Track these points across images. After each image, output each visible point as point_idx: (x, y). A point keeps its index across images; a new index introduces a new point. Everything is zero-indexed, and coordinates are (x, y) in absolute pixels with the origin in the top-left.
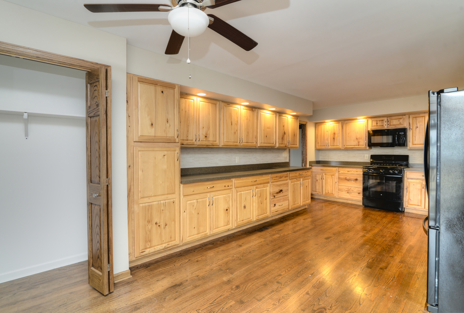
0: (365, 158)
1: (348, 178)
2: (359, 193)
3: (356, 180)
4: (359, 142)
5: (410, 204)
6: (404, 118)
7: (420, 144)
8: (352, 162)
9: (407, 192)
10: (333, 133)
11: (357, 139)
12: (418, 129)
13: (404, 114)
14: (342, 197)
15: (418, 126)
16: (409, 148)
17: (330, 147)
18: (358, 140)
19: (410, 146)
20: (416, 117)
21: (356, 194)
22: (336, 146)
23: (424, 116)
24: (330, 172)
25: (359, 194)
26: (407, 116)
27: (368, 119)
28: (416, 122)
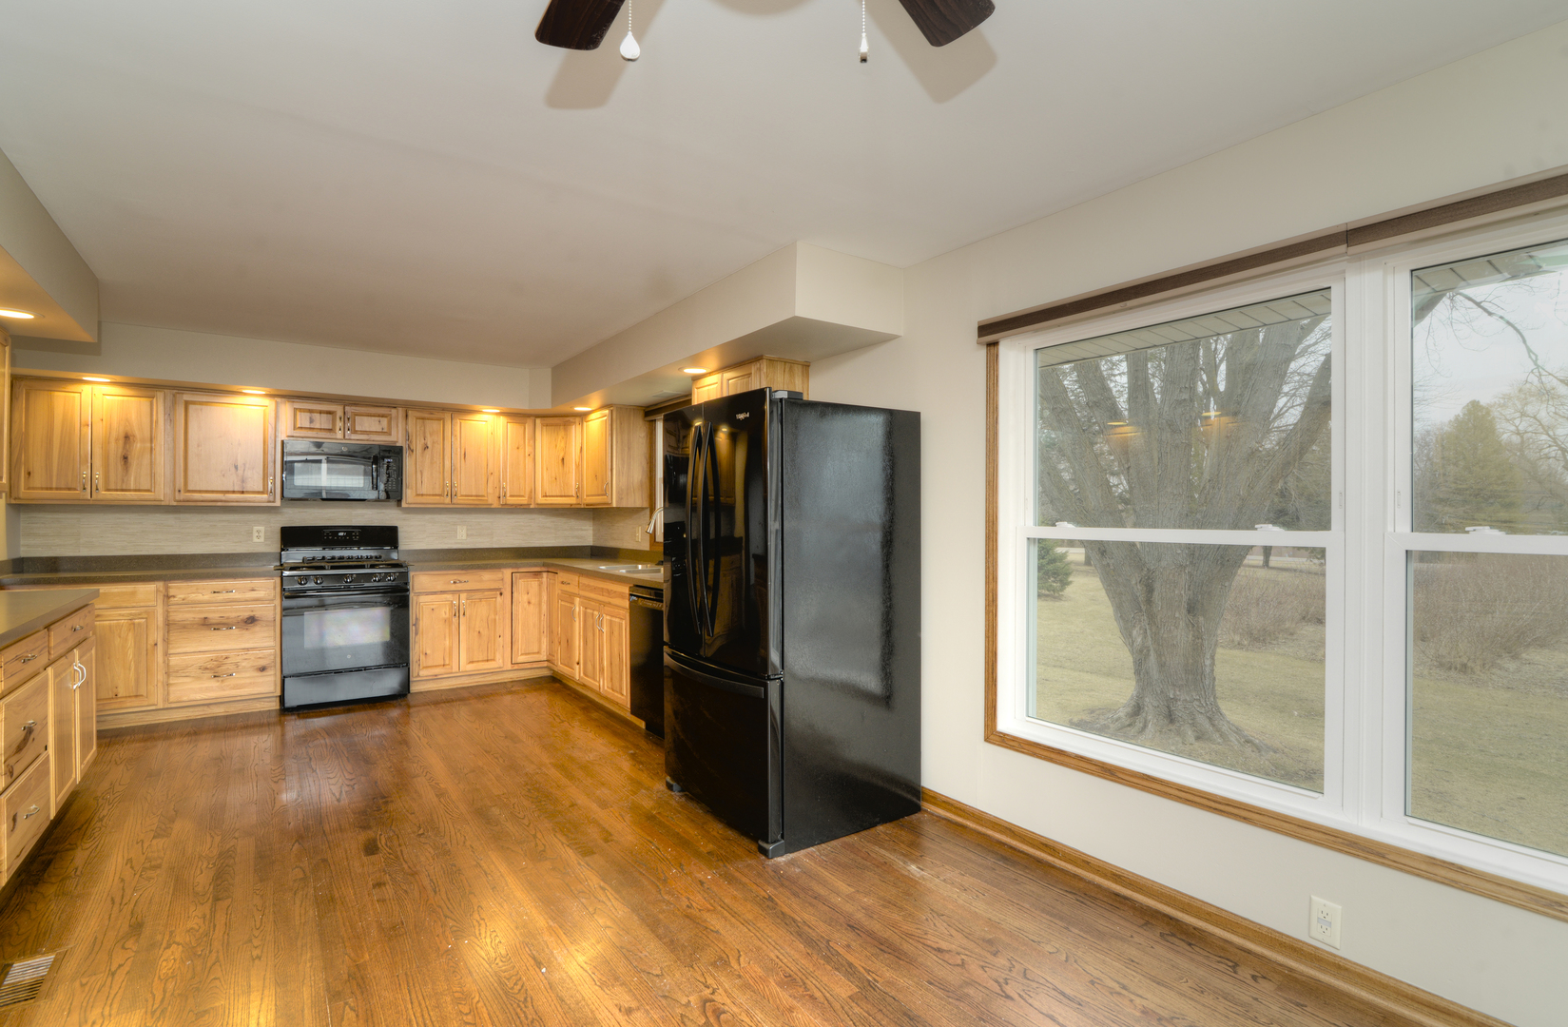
0: (255, 540)
1: (214, 617)
2: (263, 669)
3: (251, 620)
4: (243, 481)
5: (424, 667)
6: (393, 415)
7: (433, 495)
8: (202, 555)
9: (416, 634)
10: (122, 435)
11: (236, 467)
12: (428, 451)
13: (392, 404)
14: (185, 699)
15: (429, 445)
16: (406, 506)
17: (104, 495)
18: (240, 472)
19: (409, 501)
20: (423, 419)
21: (248, 675)
22: (135, 490)
23: (443, 419)
24: (125, 605)
25: (264, 673)
26: (401, 411)
27: (279, 400)
28: (424, 432)
